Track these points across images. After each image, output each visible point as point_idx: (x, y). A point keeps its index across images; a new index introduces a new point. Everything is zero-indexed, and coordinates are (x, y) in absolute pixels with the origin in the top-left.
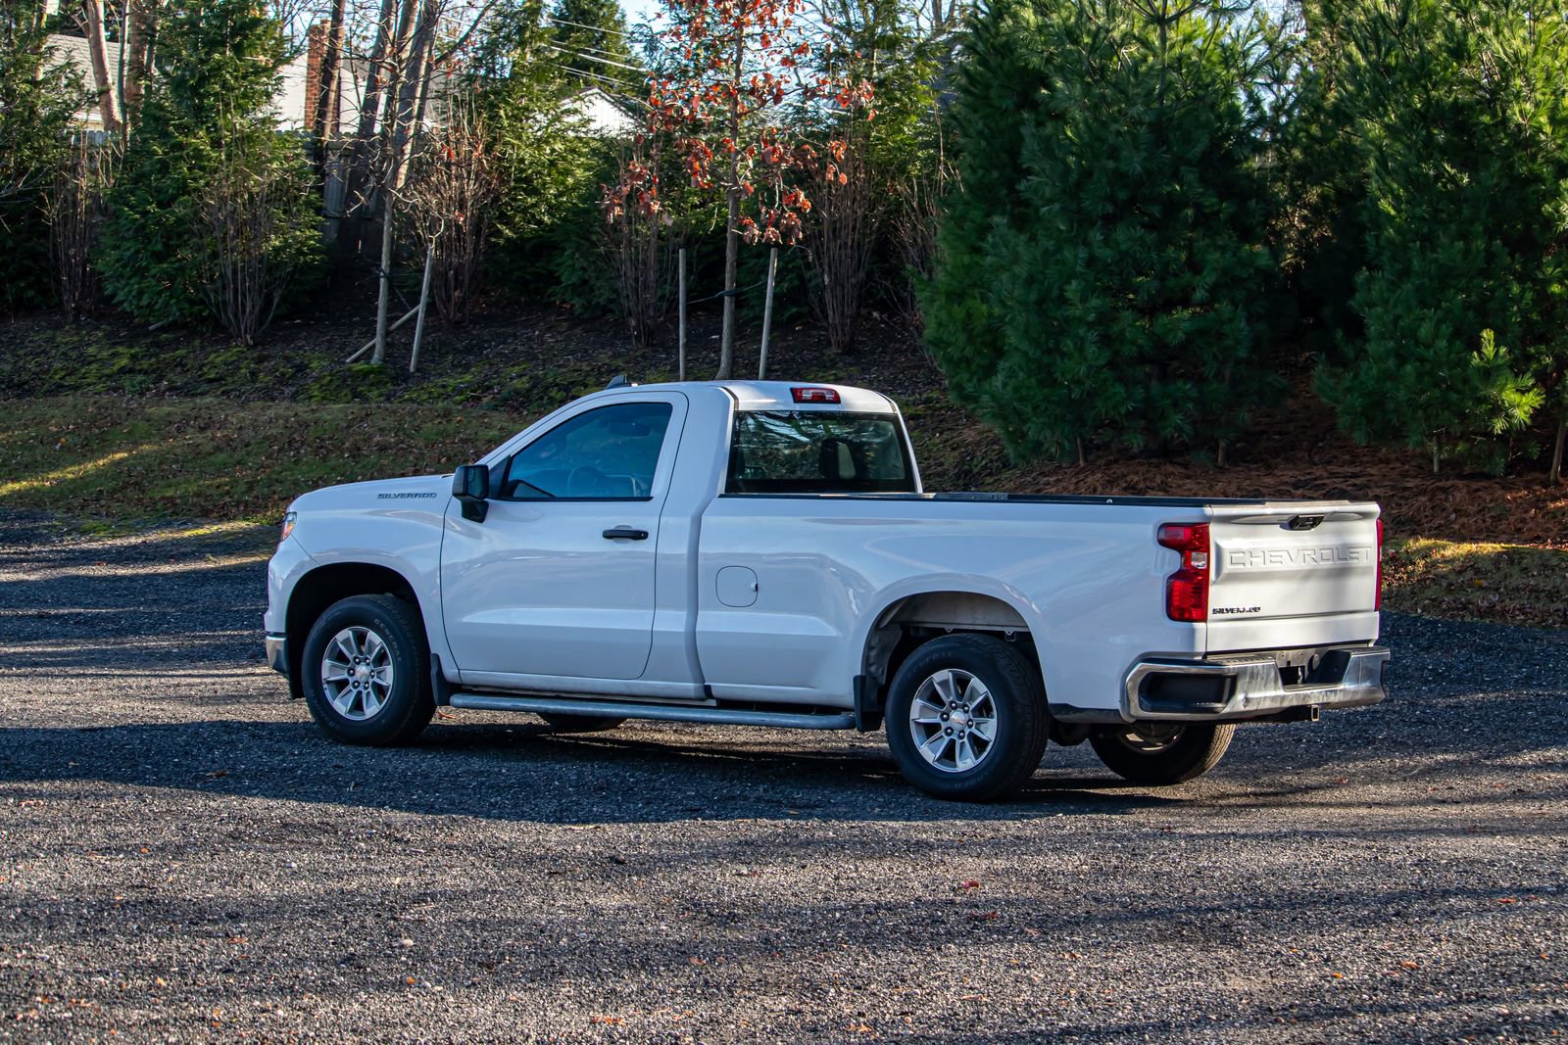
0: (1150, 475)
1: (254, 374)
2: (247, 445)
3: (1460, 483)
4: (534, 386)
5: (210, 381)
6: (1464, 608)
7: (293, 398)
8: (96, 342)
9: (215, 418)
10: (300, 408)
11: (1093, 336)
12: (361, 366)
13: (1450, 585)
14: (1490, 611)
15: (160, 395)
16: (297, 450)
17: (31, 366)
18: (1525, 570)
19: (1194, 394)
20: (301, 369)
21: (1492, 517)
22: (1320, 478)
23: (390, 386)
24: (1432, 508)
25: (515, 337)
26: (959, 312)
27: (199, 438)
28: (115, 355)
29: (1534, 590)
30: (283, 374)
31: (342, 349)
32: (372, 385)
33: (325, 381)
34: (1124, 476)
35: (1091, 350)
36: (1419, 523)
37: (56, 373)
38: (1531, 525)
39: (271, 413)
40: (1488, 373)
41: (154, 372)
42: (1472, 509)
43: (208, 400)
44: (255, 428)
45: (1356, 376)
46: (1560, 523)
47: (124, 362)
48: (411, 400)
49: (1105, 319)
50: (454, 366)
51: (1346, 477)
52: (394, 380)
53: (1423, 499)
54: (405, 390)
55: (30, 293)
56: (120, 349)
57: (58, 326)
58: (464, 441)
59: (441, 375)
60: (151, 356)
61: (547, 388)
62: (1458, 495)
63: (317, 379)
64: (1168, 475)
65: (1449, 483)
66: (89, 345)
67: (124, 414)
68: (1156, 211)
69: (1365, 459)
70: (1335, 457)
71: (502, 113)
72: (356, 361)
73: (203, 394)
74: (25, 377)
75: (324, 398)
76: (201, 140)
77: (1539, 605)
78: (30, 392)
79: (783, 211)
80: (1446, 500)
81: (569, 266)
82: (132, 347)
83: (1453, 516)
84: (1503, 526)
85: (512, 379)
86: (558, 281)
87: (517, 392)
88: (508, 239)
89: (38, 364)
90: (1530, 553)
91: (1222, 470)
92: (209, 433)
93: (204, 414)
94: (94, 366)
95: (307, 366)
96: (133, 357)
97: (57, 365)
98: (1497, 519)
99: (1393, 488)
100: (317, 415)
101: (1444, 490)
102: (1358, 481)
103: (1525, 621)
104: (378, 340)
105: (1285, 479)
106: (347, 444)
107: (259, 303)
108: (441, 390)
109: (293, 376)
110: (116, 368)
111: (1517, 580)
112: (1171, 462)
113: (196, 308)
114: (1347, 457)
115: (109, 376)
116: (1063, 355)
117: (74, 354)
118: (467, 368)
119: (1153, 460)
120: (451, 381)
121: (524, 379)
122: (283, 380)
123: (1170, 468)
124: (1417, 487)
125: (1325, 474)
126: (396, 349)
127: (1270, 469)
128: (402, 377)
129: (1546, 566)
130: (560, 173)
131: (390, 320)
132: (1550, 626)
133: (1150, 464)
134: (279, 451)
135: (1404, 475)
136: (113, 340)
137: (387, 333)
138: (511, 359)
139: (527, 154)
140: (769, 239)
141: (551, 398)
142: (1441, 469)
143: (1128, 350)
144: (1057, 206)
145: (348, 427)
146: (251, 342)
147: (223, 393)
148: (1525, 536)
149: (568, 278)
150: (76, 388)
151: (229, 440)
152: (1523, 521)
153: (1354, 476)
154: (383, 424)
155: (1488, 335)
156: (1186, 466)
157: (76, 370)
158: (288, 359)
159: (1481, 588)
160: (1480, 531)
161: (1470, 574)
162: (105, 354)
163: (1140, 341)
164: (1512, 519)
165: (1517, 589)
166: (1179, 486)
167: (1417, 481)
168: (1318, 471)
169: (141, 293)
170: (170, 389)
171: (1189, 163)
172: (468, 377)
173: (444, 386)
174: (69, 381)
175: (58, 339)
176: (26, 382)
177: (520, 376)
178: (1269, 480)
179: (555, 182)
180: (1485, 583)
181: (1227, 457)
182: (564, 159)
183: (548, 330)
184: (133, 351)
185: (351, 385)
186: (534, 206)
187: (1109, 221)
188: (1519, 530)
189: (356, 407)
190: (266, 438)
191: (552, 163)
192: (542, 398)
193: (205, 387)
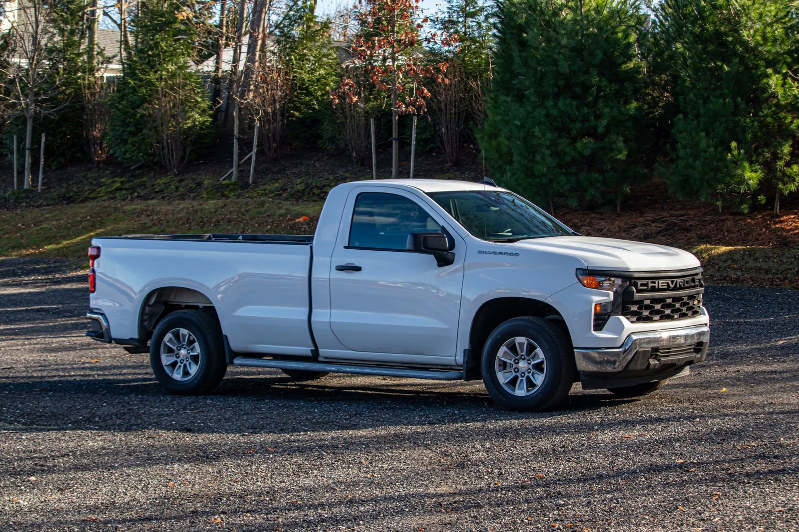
0: (584, 219)
1: (177, 188)
2: (168, 222)
3: (730, 217)
4: (306, 188)
5: (157, 192)
6: (725, 279)
7: (194, 199)
8: (106, 176)
9: (155, 210)
10: (195, 203)
11: (548, 152)
12: (227, 182)
13: (719, 268)
14: (737, 280)
15: (132, 200)
16: (190, 223)
17: (75, 189)
18: (756, 259)
19: (601, 178)
20: (200, 184)
21: (745, 233)
22: (666, 217)
23: (239, 191)
24: (717, 230)
25: (302, 164)
26: (494, 143)
27: (147, 221)
28: (113, 182)
29: (760, 269)
30: (191, 187)
31: (219, 174)
32: (231, 191)
33: (209, 190)
34: (571, 220)
35: (549, 159)
36: (710, 238)
37: (86, 192)
38: (763, 236)
39: (181, 206)
40: (736, 163)
41: (131, 189)
42: (735, 230)
43: (154, 201)
44: (173, 214)
45: (677, 167)
46: (777, 235)
47: (118, 185)
48: (249, 197)
49: (554, 143)
50: (271, 180)
51: (678, 216)
52: (242, 188)
53: (712, 225)
54: (247, 192)
55: (79, 155)
56: (117, 179)
57: (90, 169)
58: (269, 216)
59: (264, 184)
60: (130, 182)
61: (312, 188)
62: (729, 223)
63: (206, 189)
64: (592, 219)
65: (725, 217)
66: (102, 178)
67: (113, 210)
68: (578, 90)
69: (688, 207)
70: (674, 207)
71: (293, 57)
72: (224, 179)
73: (152, 199)
74: (71, 194)
75: (208, 198)
76: (152, 77)
77: (761, 276)
78: (73, 202)
79: (417, 98)
80: (724, 226)
81: (327, 130)
82: (122, 178)
83: (726, 234)
84: (750, 237)
85: (297, 185)
86: (322, 138)
87: (298, 191)
88: (297, 118)
89: (78, 188)
90: (759, 250)
91: (619, 215)
92: (151, 217)
93: (150, 208)
94: (104, 187)
95: (202, 183)
96: (122, 182)
97: (87, 188)
98: (747, 234)
99: (699, 221)
100: (203, 206)
101: (723, 221)
102: (682, 218)
103: (752, 284)
104: (234, 169)
105: (648, 218)
106: (213, 220)
107: (180, 153)
108: (263, 192)
109: (196, 188)
110: (114, 188)
111: (751, 264)
112: (594, 212)
113: (151, 158)
114: (680, 206)
115: (110, 192)
116: (537, 162)
117: (94, 182)
118: (277, 180)
119: (586, 212)
120: (268, 187)
121: (302, 185)
122: (191, 190)
123: (593, 215)
124: (710, 220)
125: (668, 215)
126: (243, 172)
127: (642, 214)
128: (245, 186)
129: (766, 257)
130: (322, 84)
131: (240, 160)
132: (764, 287)
133: (584, 214)
134: (182, 225)
135: (705, 214)
136: (114, 175)
137: (239, 166)
138: (297, 175)
139: (306, 76)
140: (410, 112)
141: (314, 193)
142: (722, 211)
143: (568, 159)
144: (532, 90)
145: (216, 212)
146: (177, 173)
147: (162, 198)
148: (760, 242)
149: (326, 135)
150: (94, 199)
151: (160, 220)
152: (760, 235)
153: (682, 215)
154: (232, 209)
155: (734, 144)
156: (601, 214)
157: (95, 190)
158: (194, 180)
159: (734, 269)
160: (739, 240)
161: (730, 262)
162: (109, 181)
163: (573, 154)
164: (754, 234)
165: (751, 269)
166: (598, 224)
167: (711, 217)
168: (665, 214)
169: (126, 152)
170: (138, 197)
171: (594, 66)
172: (277, 185)
173: (265, 190)
174: (92, 195)
175: (89, 175)
176: (71, 197)
177: (301, 183)
178: (640, 219)
179: (320, 89)
180: (736, 266)
181: (622, 209)
182: (324, 78)
183: (318, 160)
184: (122, 180)
185: (220, 191)
186: (310, 101)
187: (557, 96)
188: (757, 239)
189: (221, 202)
190: (177, 219)
191: (318, 80)
192: (309, 194)
193: (153, 195)
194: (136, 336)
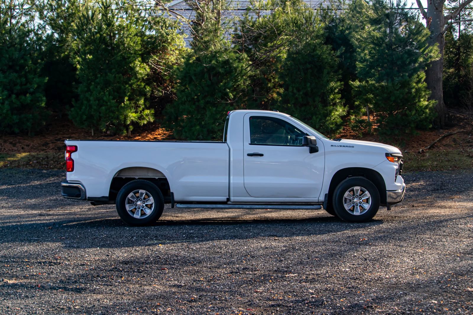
194: (108, 195)
